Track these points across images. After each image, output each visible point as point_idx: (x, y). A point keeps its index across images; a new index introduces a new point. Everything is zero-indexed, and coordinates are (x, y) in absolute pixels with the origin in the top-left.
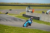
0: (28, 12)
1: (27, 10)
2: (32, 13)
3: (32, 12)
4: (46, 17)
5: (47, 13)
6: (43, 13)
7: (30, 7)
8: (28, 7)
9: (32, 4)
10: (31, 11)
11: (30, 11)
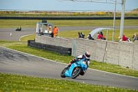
0: (42, 34)
1: (40, 30)
2: (52, 37)
3: (52, 35)
4: (87, 47)
5: (90, 38)
6: (80, 37)
7: (48, 21)
8: (41, 21)
9: (51, 12)
10: (50, 32)
11: (46, 32)
